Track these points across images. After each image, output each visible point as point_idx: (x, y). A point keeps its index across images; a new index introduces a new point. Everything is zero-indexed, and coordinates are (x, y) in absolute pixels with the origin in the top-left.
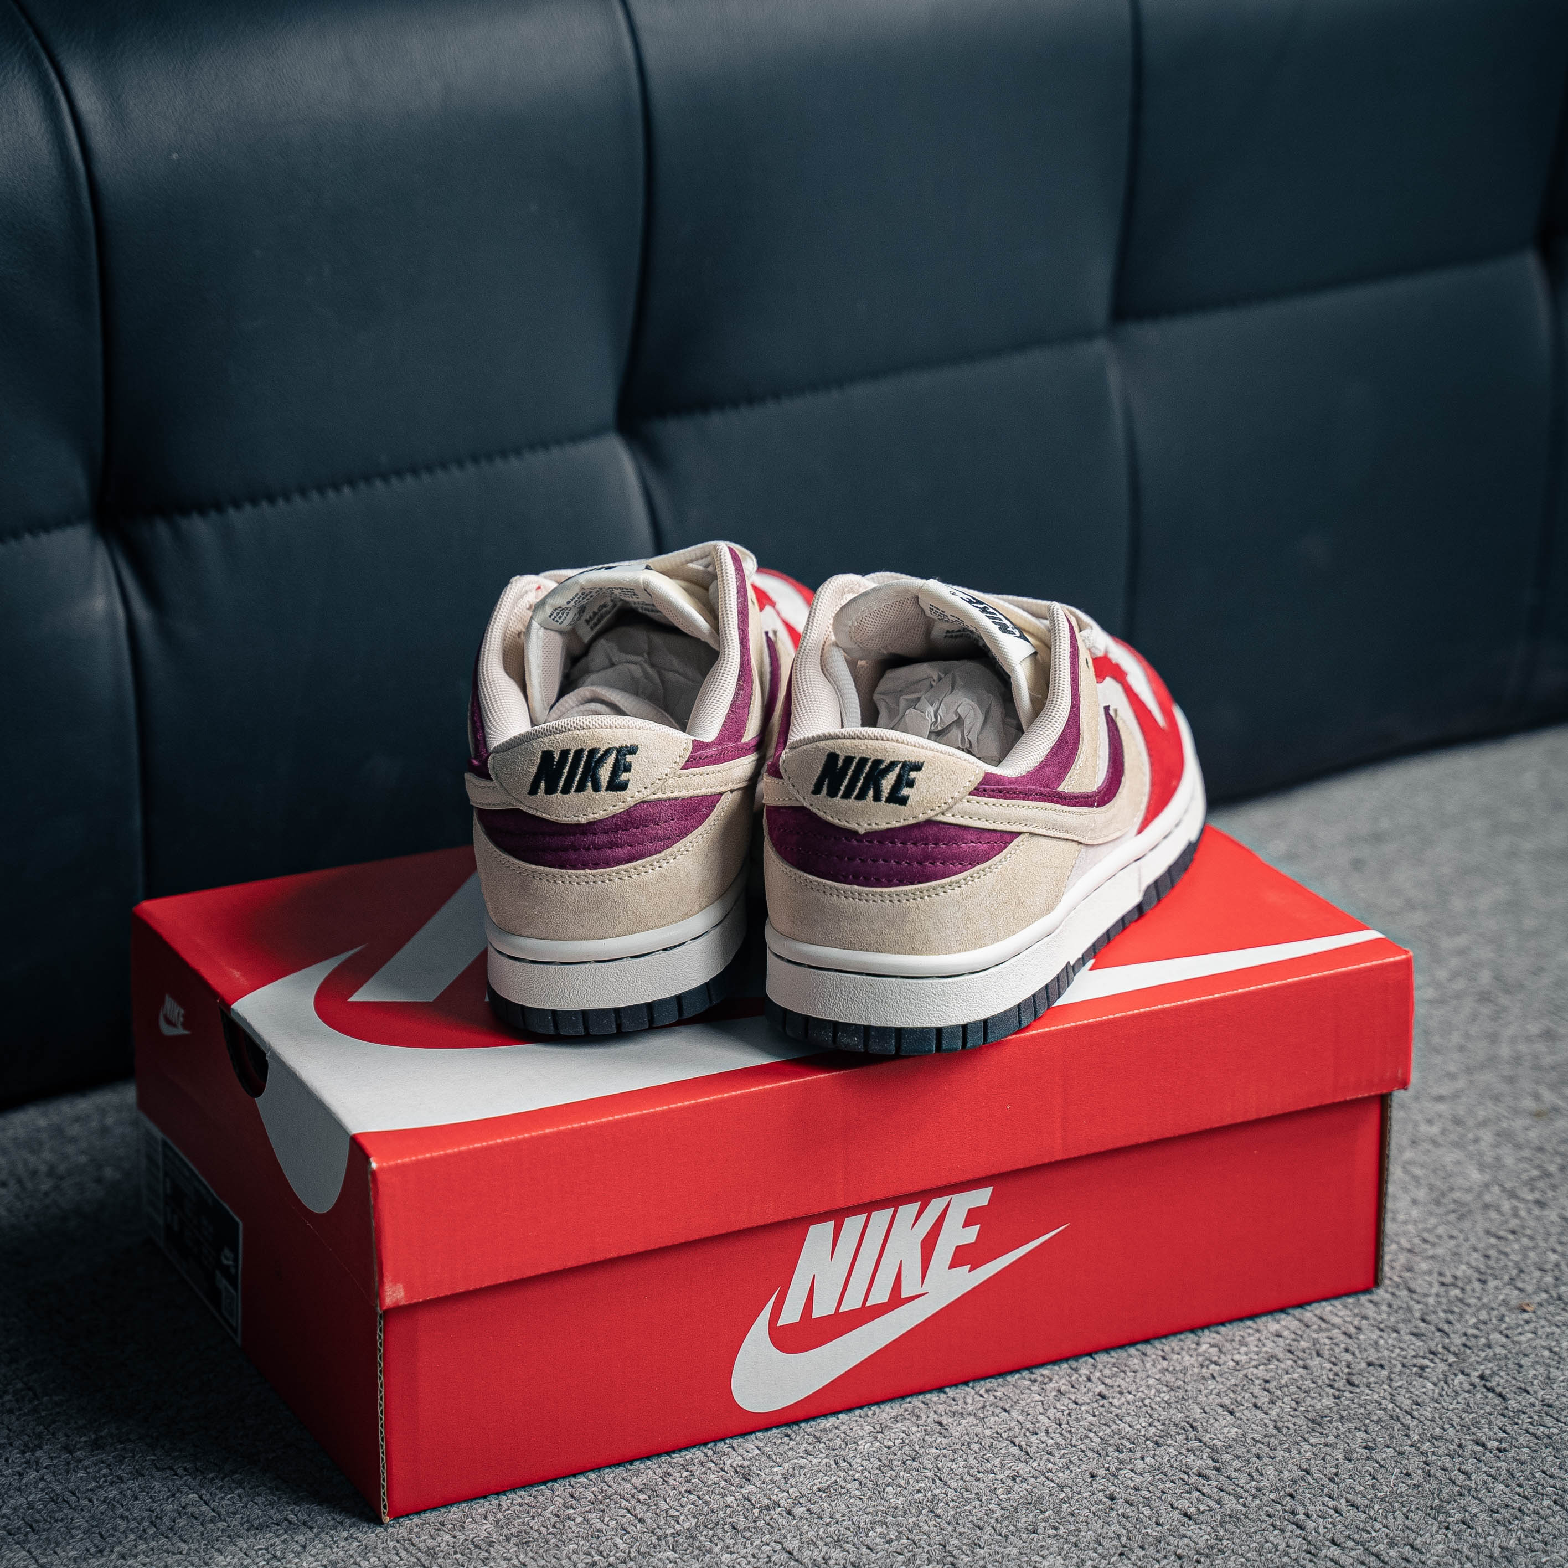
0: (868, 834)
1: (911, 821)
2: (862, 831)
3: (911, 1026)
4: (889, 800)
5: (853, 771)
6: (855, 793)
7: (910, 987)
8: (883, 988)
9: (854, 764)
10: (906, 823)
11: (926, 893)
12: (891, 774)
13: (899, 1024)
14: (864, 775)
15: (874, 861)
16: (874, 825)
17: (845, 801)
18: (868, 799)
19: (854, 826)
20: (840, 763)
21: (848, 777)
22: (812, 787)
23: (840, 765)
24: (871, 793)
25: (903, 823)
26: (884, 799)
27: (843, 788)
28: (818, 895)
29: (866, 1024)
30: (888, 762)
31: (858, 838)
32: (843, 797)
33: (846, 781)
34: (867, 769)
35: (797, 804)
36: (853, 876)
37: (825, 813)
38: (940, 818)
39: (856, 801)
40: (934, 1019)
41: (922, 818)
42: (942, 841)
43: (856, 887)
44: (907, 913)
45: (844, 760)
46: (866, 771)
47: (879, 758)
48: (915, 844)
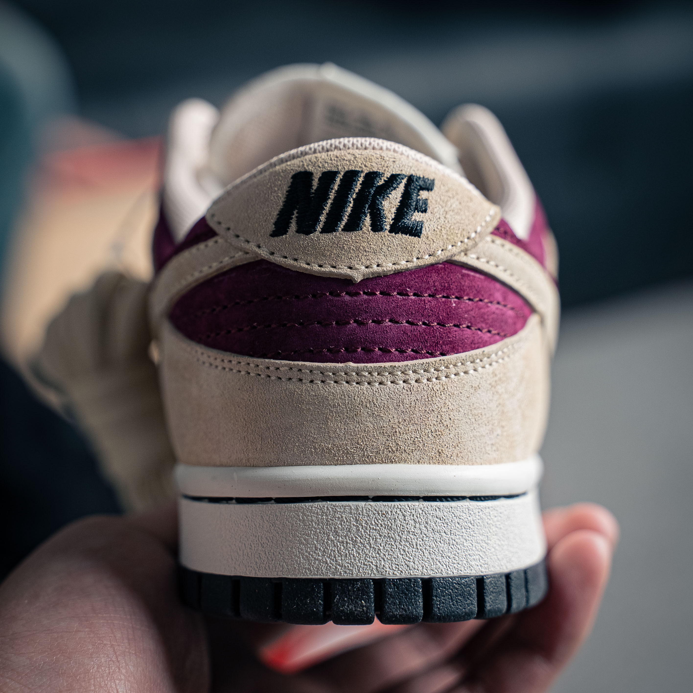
0: (366, 281)
1: (427, 260)
2: (358, 278)
3: (445, 575)
4: (394, 229)
5: (337, 192)
6: (344, 223)
7: (440, 514)
8: (401, 517)
9: (338, 181)
10: (421, 263)
11: (453, 369)
12: (393, 192)
13: (428, 573)
14: (354, 196)
15: (378, 322)
16: (375, 266)
17: (330, 236)
18: (364, 229)
19: (344, 270)
20: (315, 183)
21: (330, 202)
22: (271, 227)
23: (314, 188)
24: (368, 220)
25: (415, 263)
26: (388, 227)
27: (323, 218)
28: (291, 386)
29: (378, 577)
30: (388, 175)
31: (352, 289)
32: (324, 231)
33: (327, 208)
34: (357, 188)
35: (249, 258)
36: (346, 350)
37: (296, 260)
38: (462, 258)
39: (345, 233)
40: (473, 563)
41: (441, 256)
42: (467, 295)
43: (352, 364)
44: (429, 400)
45: (320, 179)
46: (357, 190)
47: (375, 170)
48: (432, 296)
